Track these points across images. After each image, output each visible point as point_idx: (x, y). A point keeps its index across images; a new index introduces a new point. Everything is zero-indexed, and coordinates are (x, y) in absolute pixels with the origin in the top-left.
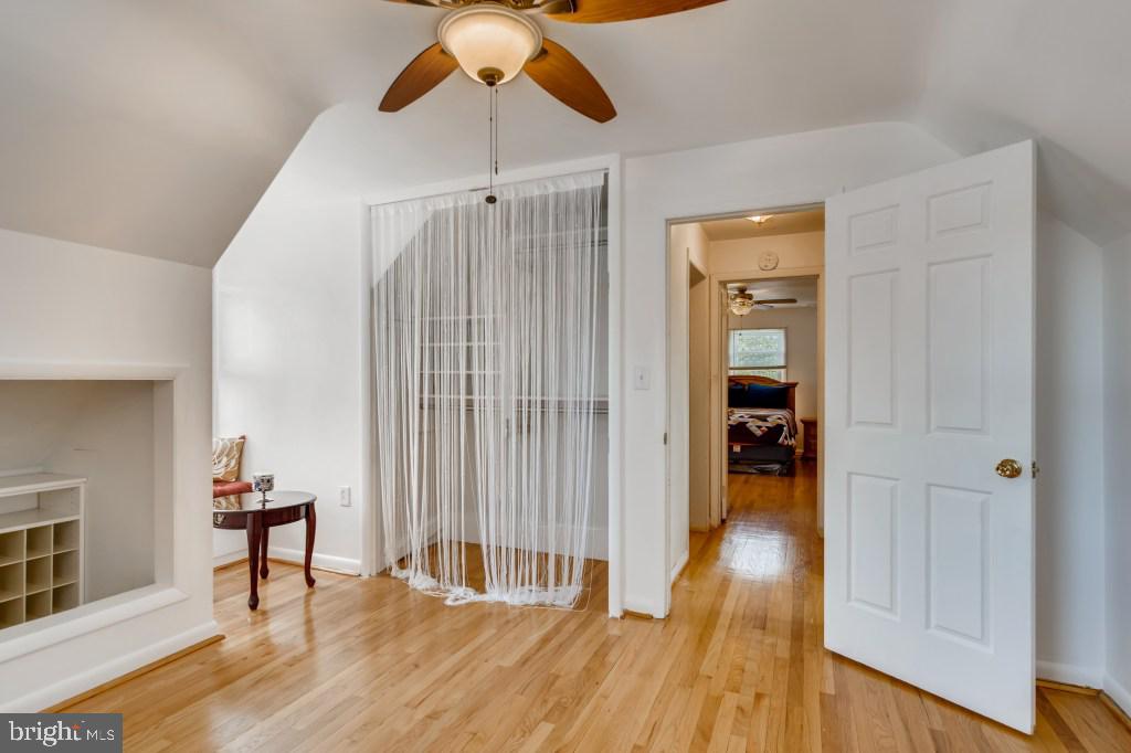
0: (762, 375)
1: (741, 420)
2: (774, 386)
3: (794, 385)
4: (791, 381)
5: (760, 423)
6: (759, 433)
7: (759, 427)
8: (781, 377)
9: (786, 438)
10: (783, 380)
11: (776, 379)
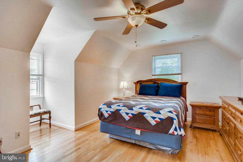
0: (168, 78)
1: (141, 111)
2: (174, 84)
3: (186, 83)
4: (184, 81)
5: (155, 115)
6: (153, 123)
7: (154, 118)
8: (179, 79)
9: (176, 129)
10: (180, 81)
11: (176, 80)
